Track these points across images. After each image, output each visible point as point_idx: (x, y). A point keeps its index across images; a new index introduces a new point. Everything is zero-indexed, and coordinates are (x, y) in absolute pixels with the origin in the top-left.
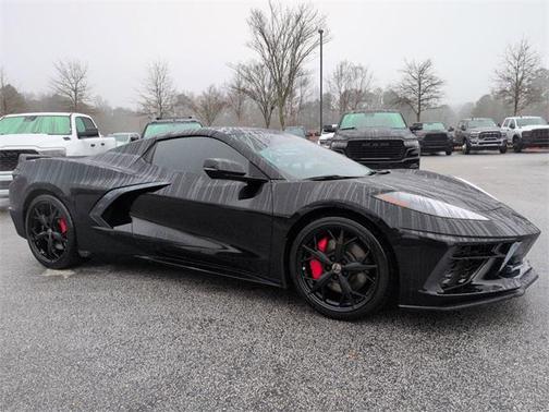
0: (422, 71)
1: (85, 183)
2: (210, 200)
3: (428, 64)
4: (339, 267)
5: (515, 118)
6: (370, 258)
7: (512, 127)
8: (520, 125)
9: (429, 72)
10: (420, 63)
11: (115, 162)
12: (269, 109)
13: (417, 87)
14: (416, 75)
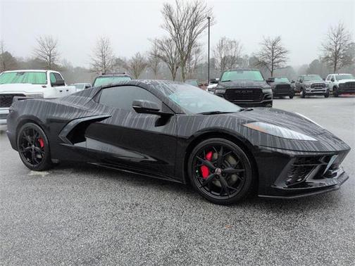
0: (274, 44)
1: (56, 116)
2: (136, 127)
3: (278, 39)
4: (220, 170)
5: (334, 75)
6: (240, 165)
7: (333, 80)
8: (338, 79)
9: (278, 45)
10: (273, 39)
11: (75, 102)
12: (175, 68)
13: (271, 55)
14: (270, 47)
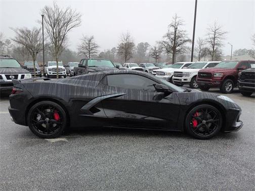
0: (90, 41)
3: (92, 38)
5: (128, 64)
7: (128, 67)
8: (131, 66)
9: (93, 41)
10: (89, 37)
13: (88, 48)
14: (88, 42)
